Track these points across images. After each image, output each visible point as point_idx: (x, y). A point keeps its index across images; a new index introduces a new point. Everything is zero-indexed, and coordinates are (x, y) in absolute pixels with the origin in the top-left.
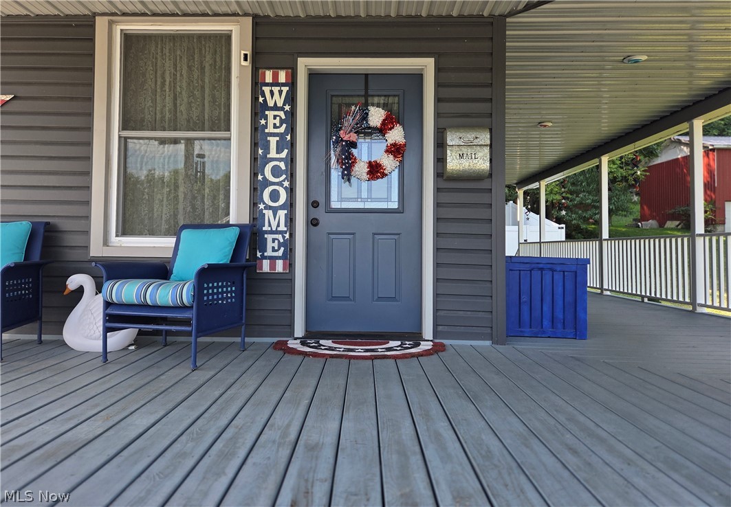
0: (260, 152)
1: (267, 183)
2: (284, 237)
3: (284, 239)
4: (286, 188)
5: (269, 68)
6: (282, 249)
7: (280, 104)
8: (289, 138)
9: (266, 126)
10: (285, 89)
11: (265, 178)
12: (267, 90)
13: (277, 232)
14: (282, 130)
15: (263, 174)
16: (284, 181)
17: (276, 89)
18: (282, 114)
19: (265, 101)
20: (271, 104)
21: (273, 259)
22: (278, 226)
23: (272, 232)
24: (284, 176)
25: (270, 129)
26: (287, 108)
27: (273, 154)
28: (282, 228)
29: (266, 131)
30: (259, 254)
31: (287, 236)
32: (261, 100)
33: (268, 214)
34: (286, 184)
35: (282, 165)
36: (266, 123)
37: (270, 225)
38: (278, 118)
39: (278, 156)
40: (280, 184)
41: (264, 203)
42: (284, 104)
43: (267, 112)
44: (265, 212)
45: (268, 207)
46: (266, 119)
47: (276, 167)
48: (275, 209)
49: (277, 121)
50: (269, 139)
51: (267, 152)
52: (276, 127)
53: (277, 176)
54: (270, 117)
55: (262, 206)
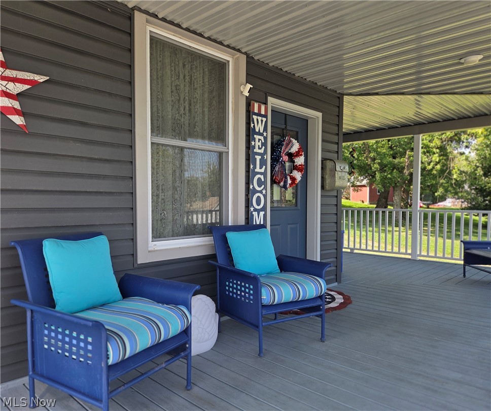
0: (251, 166)
1: (256, 191)
4: (264, 195)
5: (257, 101)
7: (262, 130)
8: (266, 157)
9: (254, 147)
10: (264, 120)
11: (253, 187)
12: (255, 117)
14: (262, 151)
15: (253, 185)
16: (263, 190)
17: (260, 119)
19: (254, 126)
20: (257, 130)
24: (263, 186)
26: (264, 134)
27: (258, 170)
29: (255, 150)
32: (252, 125)
33: (255, 214)
34: (264, 192)
35: (262, 177)
36: (255, 144)
38: (261, 141)
39: (260, 171)
40: (261, 192)
41: (253, 207)
43: (255, 136)
44: (254, 213)
45: (255, 210)
46: (255, 142)
47: (259, 179)
48: (258, 211)
49: (260, 144)
50: (256, 157)
51: (255, 167)
52: (259, 148)
53: (260, 186)
54: (257, 140)
55: (252, 209)
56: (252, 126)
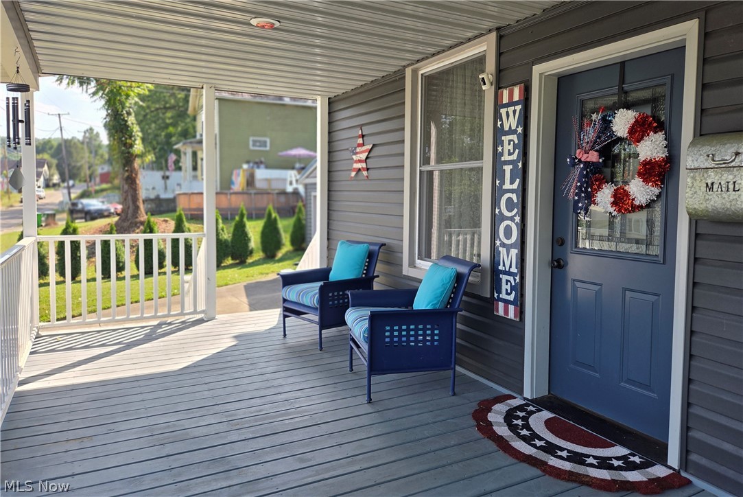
0: (498, 182)
1: (504, 218)
2: (515, 280)
3: (515, 282)
4: (517, 224)
5: (506, 87)
6: (514, 293)
7: (514, 127)
8: (520, 165)
9: (502, 154)
10: (518, 108)
11: (500, 212)
12: (504, 112)
13: (509, 273)
14: (514, 157)
15: (499, 208)
16: (515, 215)
17: (511, 109)
18: (514, 137)
19: (502, 125)
20: (507, 128)
21: (506, 302)
22: (510, 267)
23: (505, 273)
24: (516, 210)
25: (506, 157)
26: (520, 130)
27: (507, 186)
28: (514, 270)
29: (503, 159)
30: (496, 295)
31: (518, 279)
32: (499, 123)
33: (503, 250)
34: (518, 219)
35: (514, 197)
36: (502, 150)
37: (504, 265)
38: (512, 143)
39: (511, 187)
40: (512, 219)
41: (500, 240)
42: (517, 127)
43: (503, 138)
44: (501, 249)
45: (503, 245)
46: (502, 146)
47: (510, 199)
48: (508, 248)
49: (511, 147)
50: (505, 167)
51: (503, 183)
52: (510, 154)
53: (510, 210)
54: (506, 143)
55: (498, 243)
56: (499, 125)
